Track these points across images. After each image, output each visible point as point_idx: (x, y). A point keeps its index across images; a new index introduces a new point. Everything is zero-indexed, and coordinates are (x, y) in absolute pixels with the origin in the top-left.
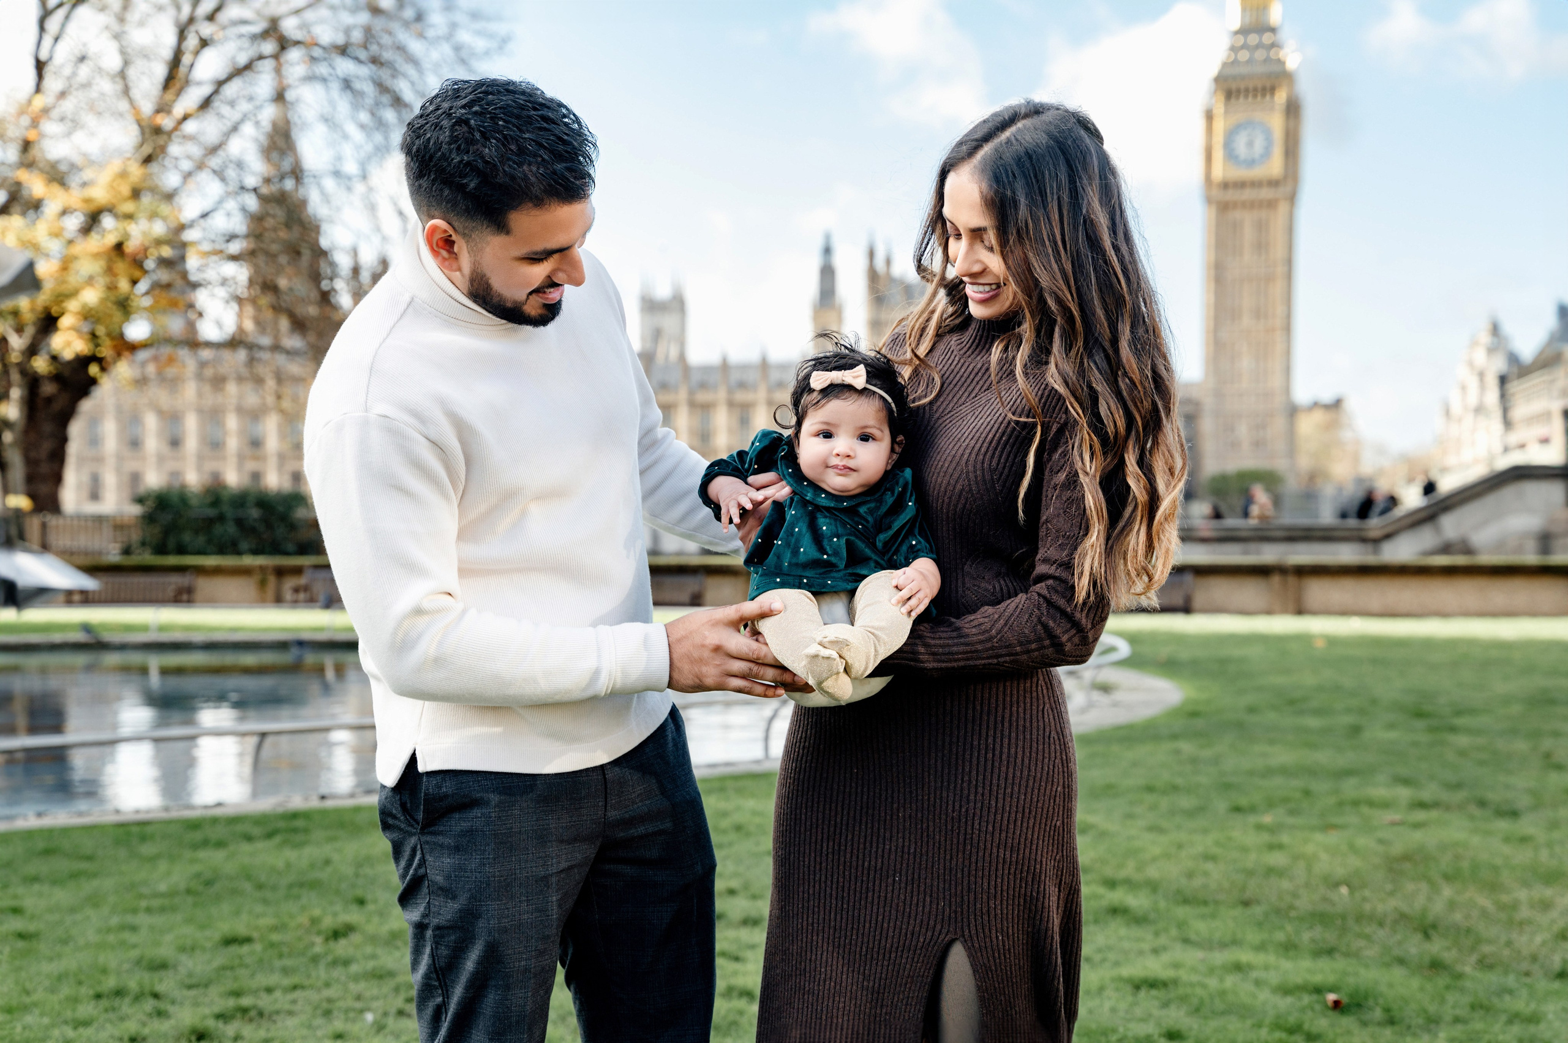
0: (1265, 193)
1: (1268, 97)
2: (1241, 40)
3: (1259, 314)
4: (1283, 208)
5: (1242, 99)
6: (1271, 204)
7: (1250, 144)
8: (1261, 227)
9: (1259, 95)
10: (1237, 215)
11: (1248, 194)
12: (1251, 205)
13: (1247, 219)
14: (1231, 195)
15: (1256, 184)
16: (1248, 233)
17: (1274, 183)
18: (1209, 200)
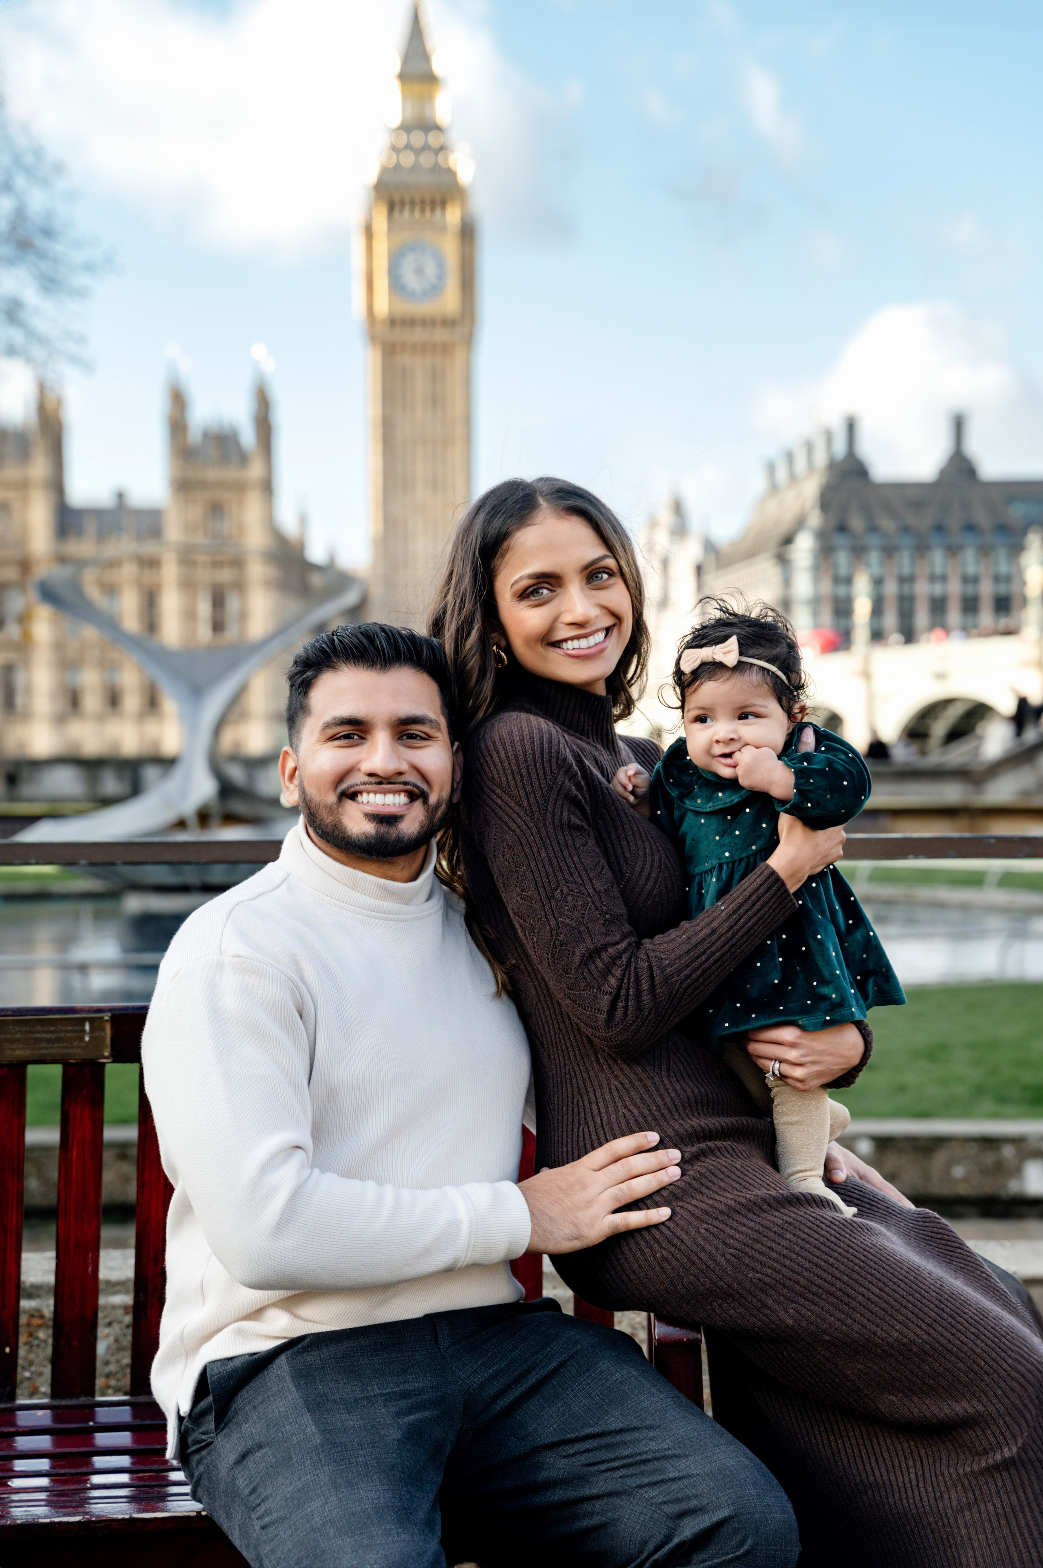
0: (439, 335)
1: (438, 211)
2: (404, 139)
3: (435, 484)
4: (459, 354)
5: (406, 213)
6: (446, 349)
7: (419, 271)
8: (436, 376)
9: (428, 209)
10: (406, 359)
11: (418, 335)
12: (423, 348)
13: (419, 365)
14: (400, 335)
15: (428, 322)
16: (420, 384)
17: (447, 323)
18: (373, 338)
